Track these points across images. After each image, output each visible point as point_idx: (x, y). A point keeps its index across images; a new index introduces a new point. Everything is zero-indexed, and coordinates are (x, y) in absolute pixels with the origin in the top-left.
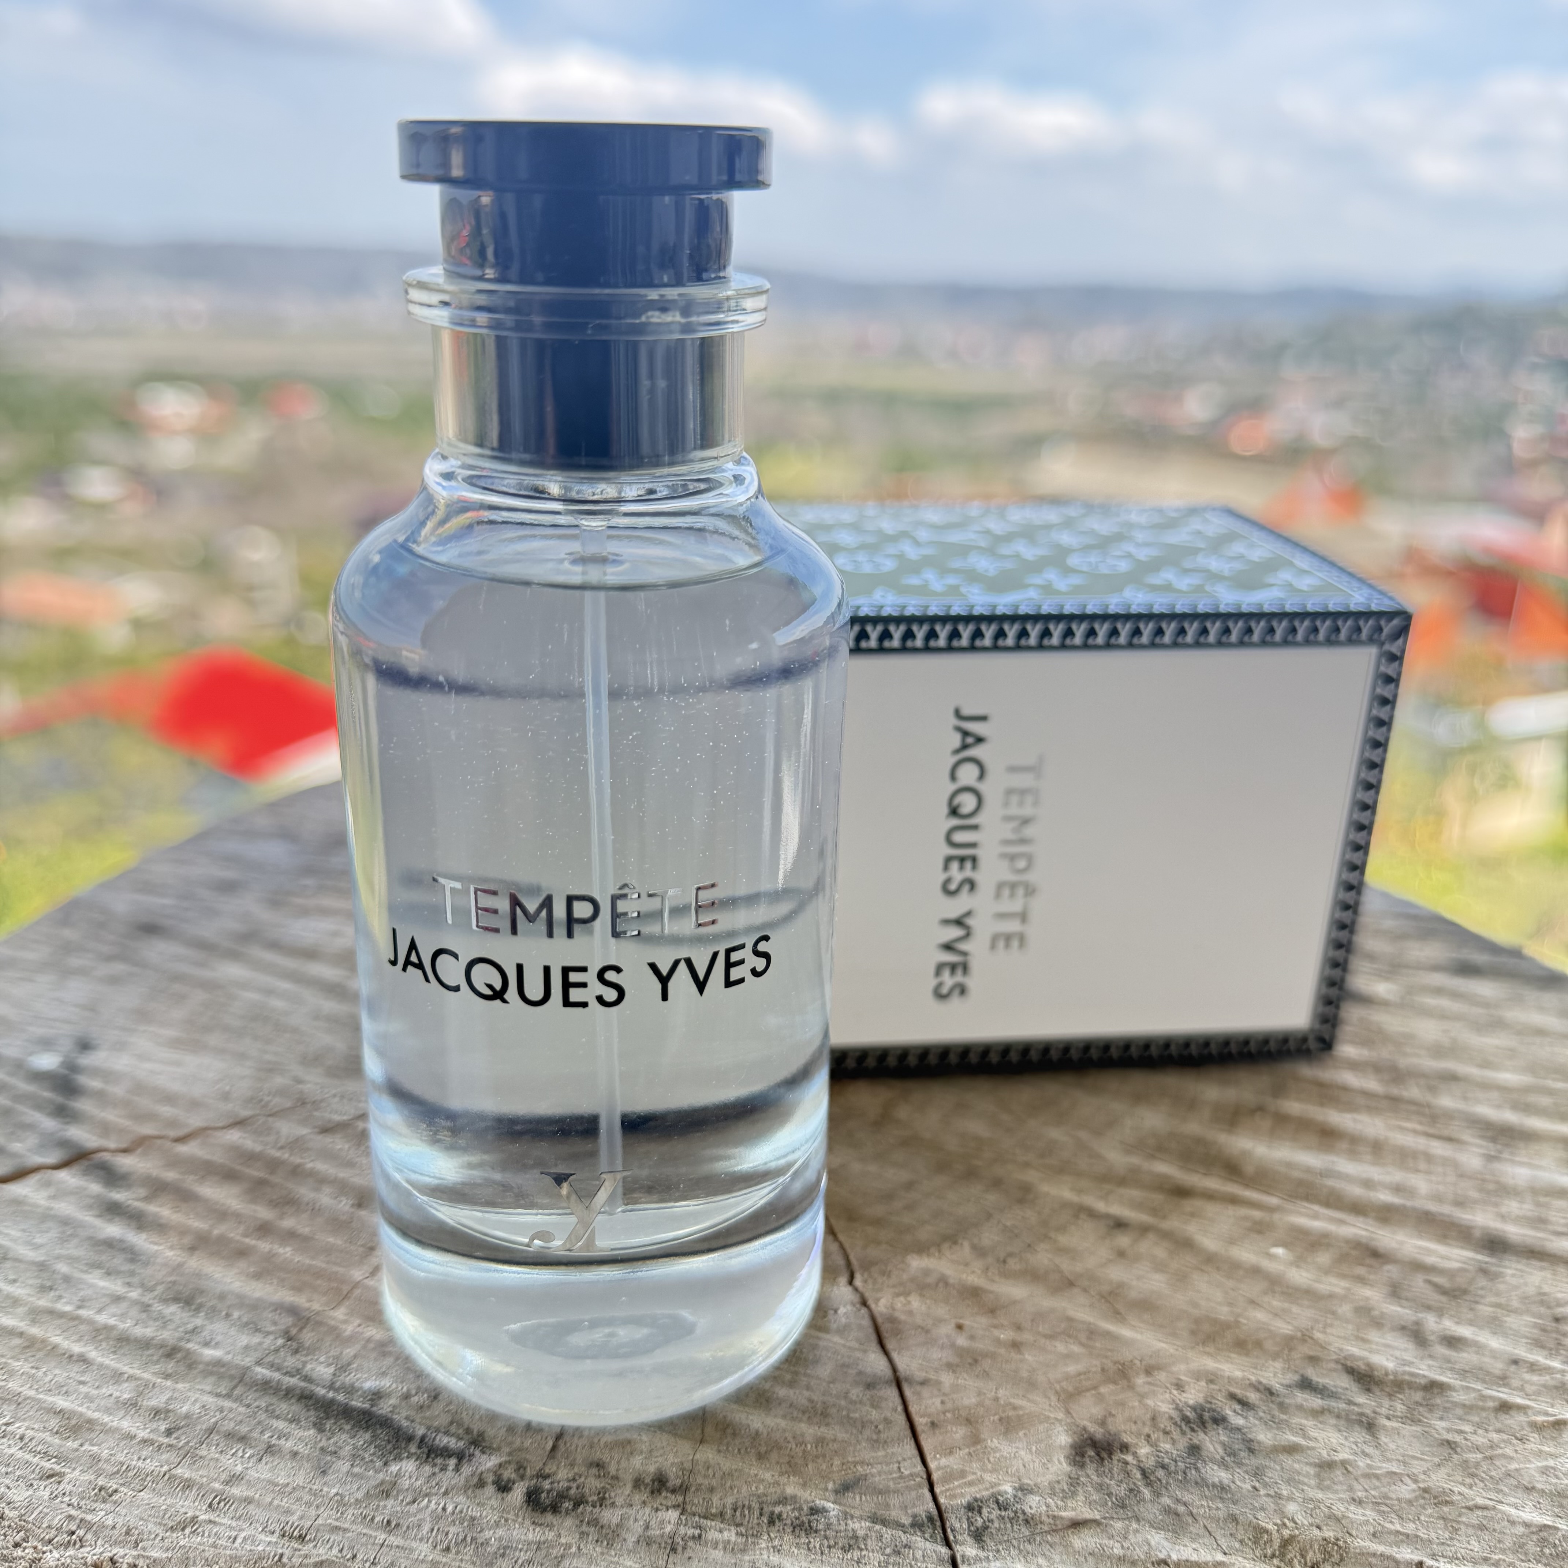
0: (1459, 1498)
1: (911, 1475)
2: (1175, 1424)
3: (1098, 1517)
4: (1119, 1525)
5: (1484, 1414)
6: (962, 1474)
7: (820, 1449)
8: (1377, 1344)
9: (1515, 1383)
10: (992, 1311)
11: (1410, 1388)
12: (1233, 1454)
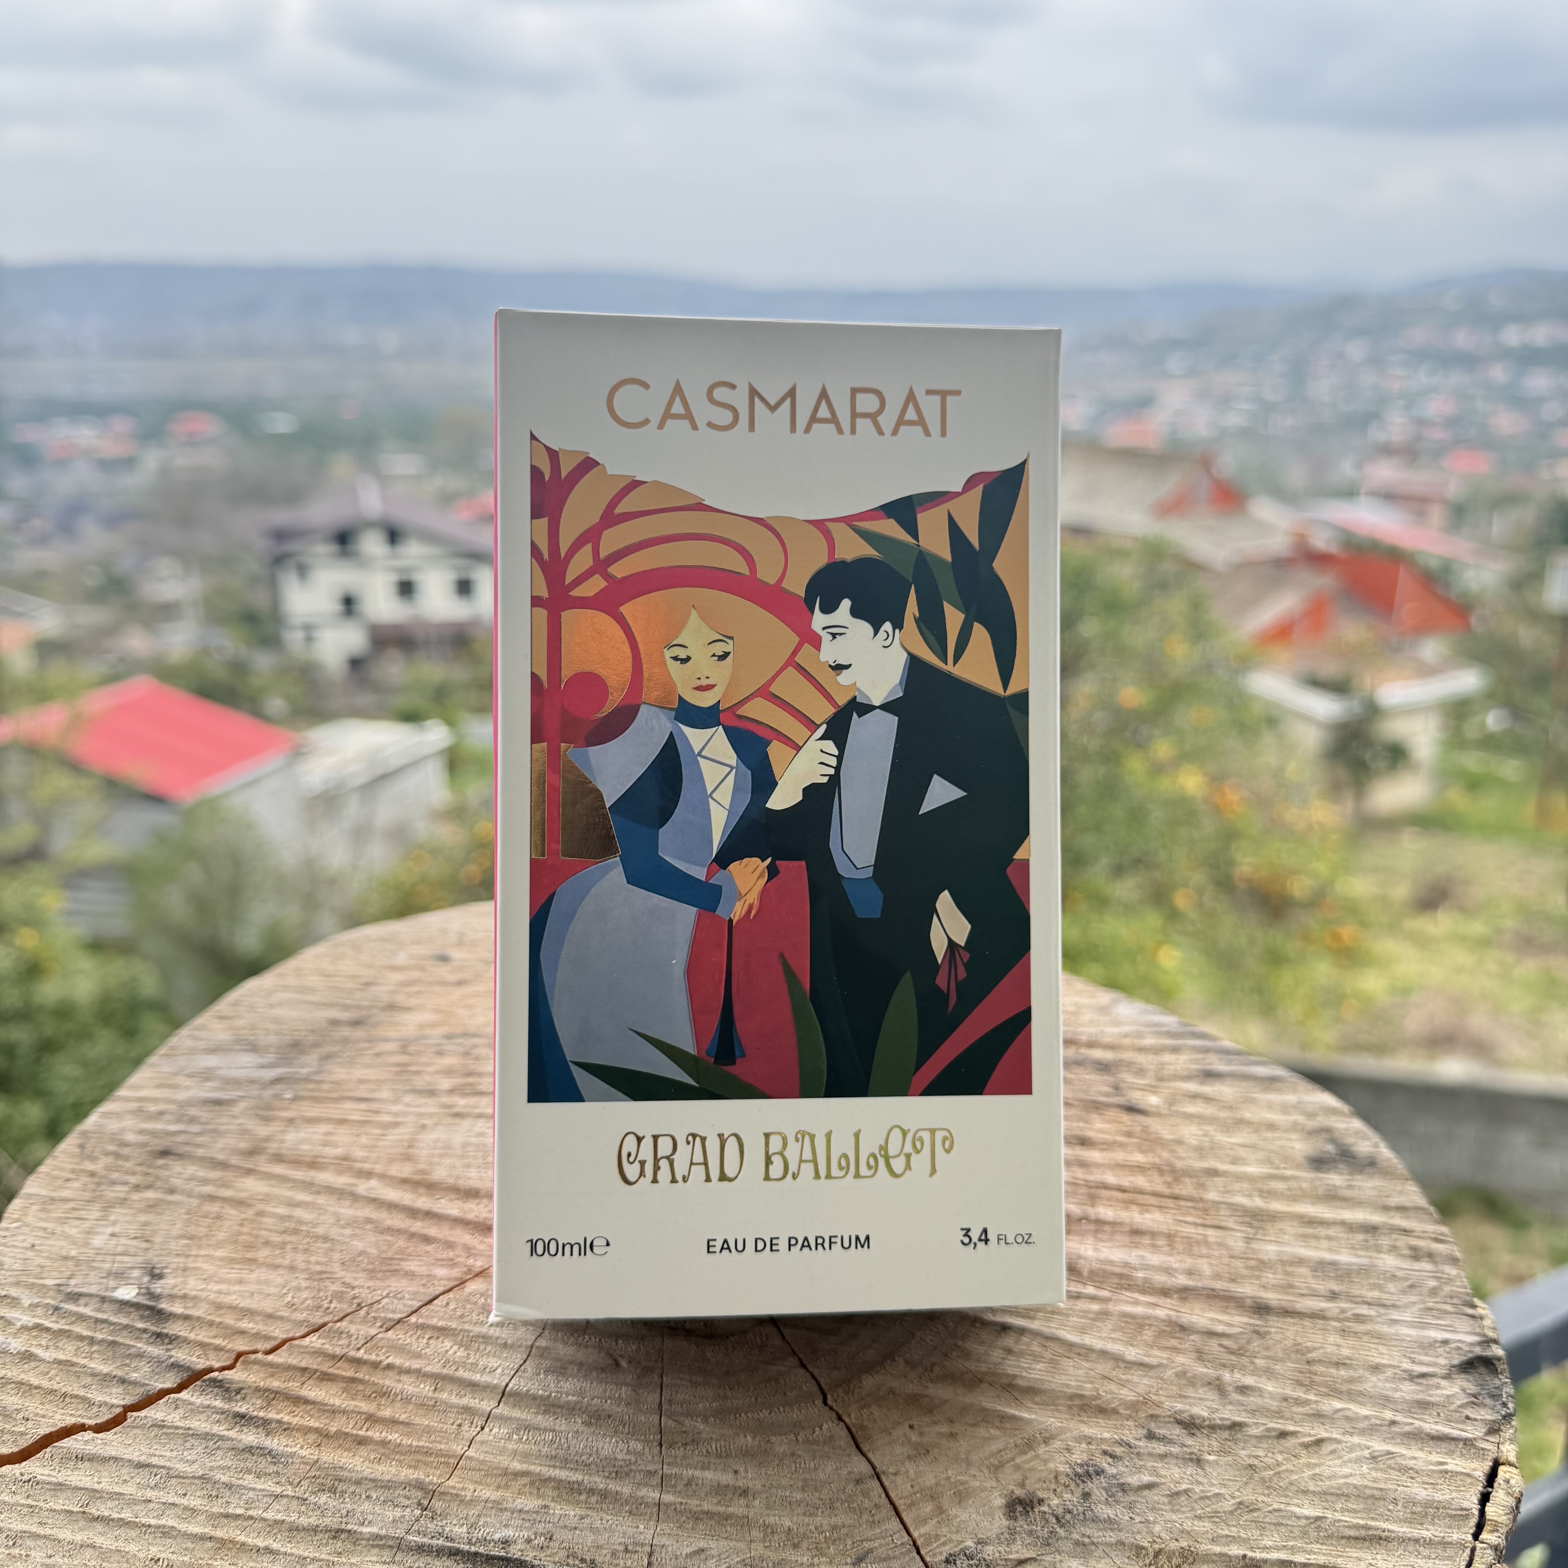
0: (1263, 1505)
1: (902, 1544)
2: (1071, 1479)
3: (1034, 1556)
4: (1048, 1558)
5: (1270, 1442)
6: (937, 1537)
7: (835, 1535)
8: (1194, 1398)
9: (1287, 1415)
10: (931, 1411)
11: (1220, 1429)
12: (1113, 1496)
